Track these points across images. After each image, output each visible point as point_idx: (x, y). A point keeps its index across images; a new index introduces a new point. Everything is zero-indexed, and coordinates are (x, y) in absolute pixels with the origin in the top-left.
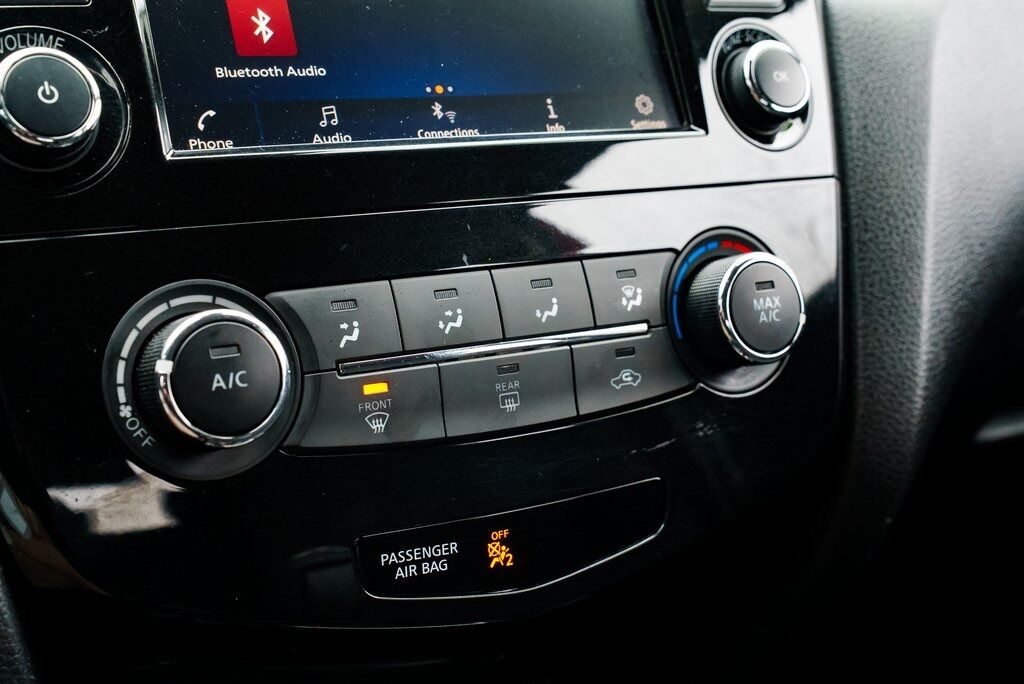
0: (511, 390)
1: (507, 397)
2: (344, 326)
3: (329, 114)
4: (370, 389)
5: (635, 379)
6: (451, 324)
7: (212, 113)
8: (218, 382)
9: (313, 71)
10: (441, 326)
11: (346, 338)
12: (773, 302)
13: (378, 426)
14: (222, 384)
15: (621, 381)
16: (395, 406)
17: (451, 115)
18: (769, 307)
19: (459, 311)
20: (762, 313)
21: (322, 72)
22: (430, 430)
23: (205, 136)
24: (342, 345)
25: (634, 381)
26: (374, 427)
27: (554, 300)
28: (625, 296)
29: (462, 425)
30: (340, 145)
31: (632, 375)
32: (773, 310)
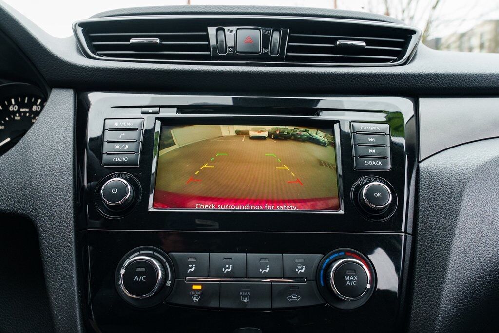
0: (246, 295)
1: (244, 297)
2: (190, 266)
4: (195, 287)
5: (298, 298)
6: (227, 270)
8: (136, 278)
10: (223, 270)
11: (190, 270)
12: (354, 278)
13: (196, 300)
14: (137, 279)
15: (292, 298)
16: (203, 293)
18: (352, 280)
19: (231, 266)
20: (348, 282)
22: (214, 304)
24: (188, 272)
25: (297, 299)
26: (195, 300)
27: (268, 266)
28: (298, 268)
29: (226, 304)
31: (296, 297)
32: (353, 281)
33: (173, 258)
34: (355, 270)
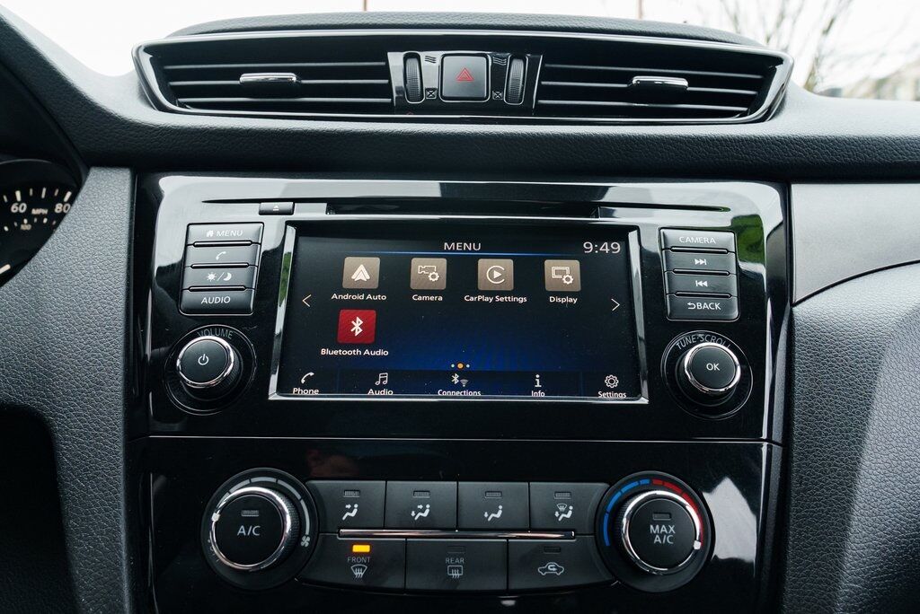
0: (457, 564)
1: (454, 568)
2: (348, 506)
3: (384, 377)
4: (357, 548)
5: (559, 570)
6: (420, 514)
7: (311, 374)
8: (242, 531)
9: (380, 352)
10: (413, 514)
11: (348, 514)
12: (668, 529)
13: (359, 573)
14: (244, 532)
15: (547, 570)
16: (372, 560)
17: (464, 382)
18: (664, 533)
19: (428, 506)
20: (657, 536)
21: (386, 353)
22: (394, 582)
23: (303, 387)
24: (344, 518)
25: (558, 571)
26: (356, 574)
27: (500, 507)
28: (558, 510)
29: (418, 582)
30: (386, 396)
31: (556, 567)
32: (667, 535)
33: (314, 490)
34: (670, 514)
